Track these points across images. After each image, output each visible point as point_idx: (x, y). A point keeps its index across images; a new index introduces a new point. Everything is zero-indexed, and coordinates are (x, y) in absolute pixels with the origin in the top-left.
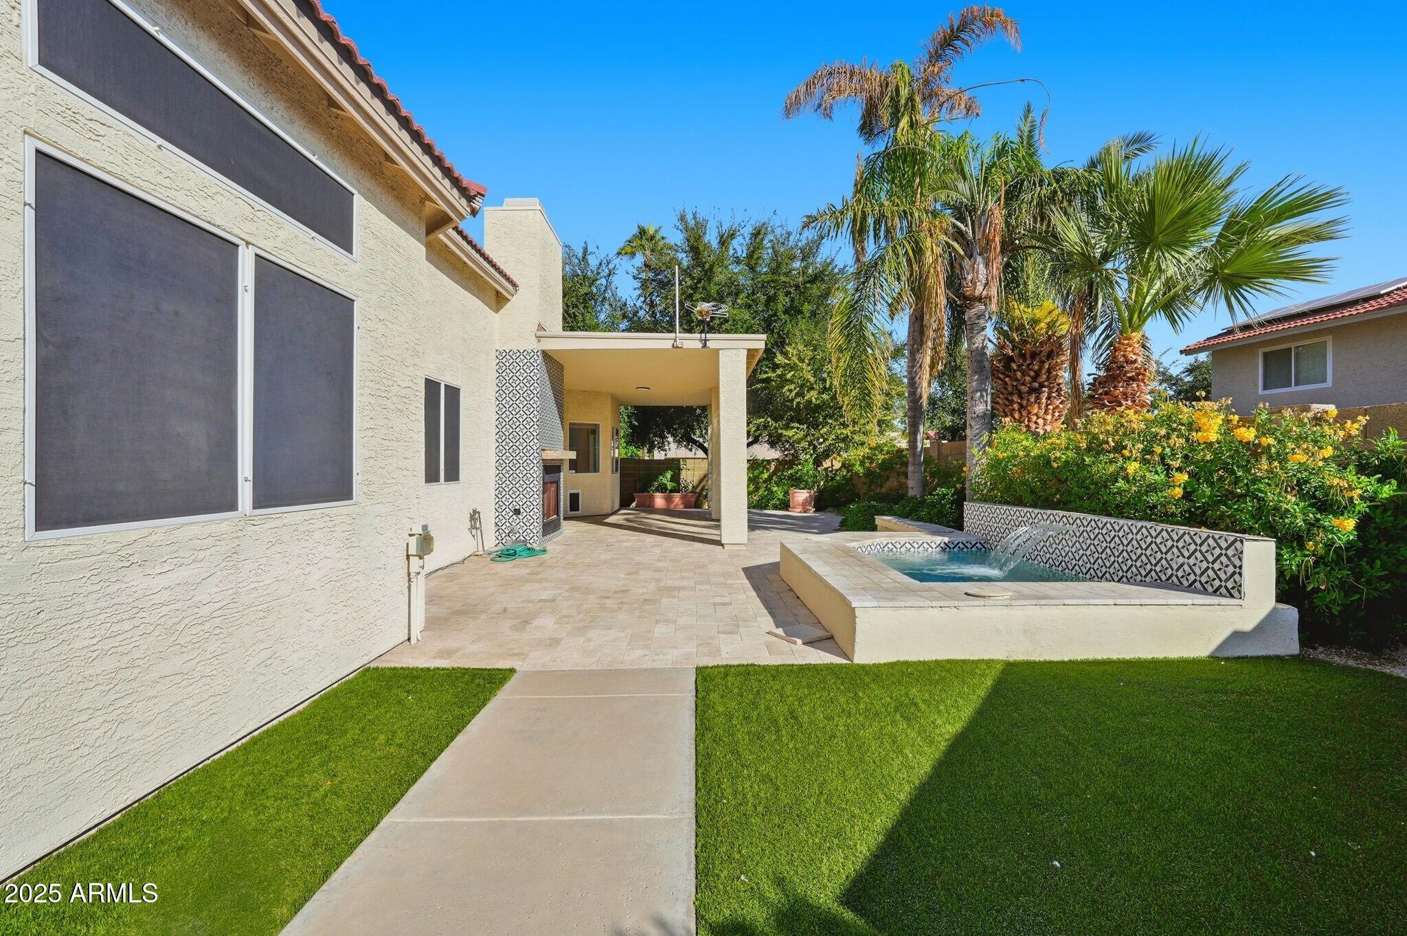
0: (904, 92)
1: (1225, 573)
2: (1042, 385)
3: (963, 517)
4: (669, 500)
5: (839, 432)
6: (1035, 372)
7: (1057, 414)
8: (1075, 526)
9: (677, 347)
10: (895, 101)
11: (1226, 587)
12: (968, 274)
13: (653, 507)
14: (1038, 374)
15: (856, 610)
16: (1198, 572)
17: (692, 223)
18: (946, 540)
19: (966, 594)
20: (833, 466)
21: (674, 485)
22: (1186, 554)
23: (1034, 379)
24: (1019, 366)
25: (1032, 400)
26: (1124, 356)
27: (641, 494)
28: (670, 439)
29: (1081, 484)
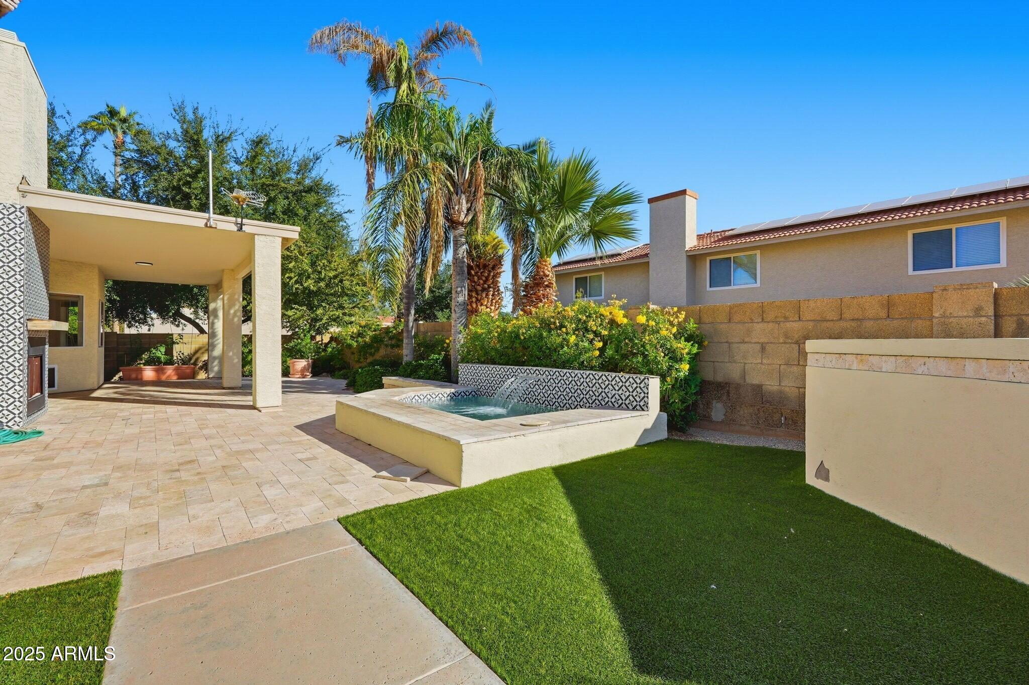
0: (405, 65)
1: (639, 397)
2: (489, 287)
3: (458, 374)
4: (159, 371)
5: (332, 313)
6: (486, 277)
7: (497, 306)
8: (544, 376)
9: (211, 227)
10: (398, 70)
11: (640, 405)
12: (455, 205)
13: (141, 379)
14: (487, 278)
15: (463, 446)
16: (624, 398)
17: (190, 116)
18: (453, 390)
19: (521, 425)
20: (322, 340)
21: (168, 357)
22: (617, 388)
23: (485, 282)
24: (476, 273)
25: (484, 296)
26: (543, 272)
27: (128, 368)
28: (154, 315)
29: (540, 349)
